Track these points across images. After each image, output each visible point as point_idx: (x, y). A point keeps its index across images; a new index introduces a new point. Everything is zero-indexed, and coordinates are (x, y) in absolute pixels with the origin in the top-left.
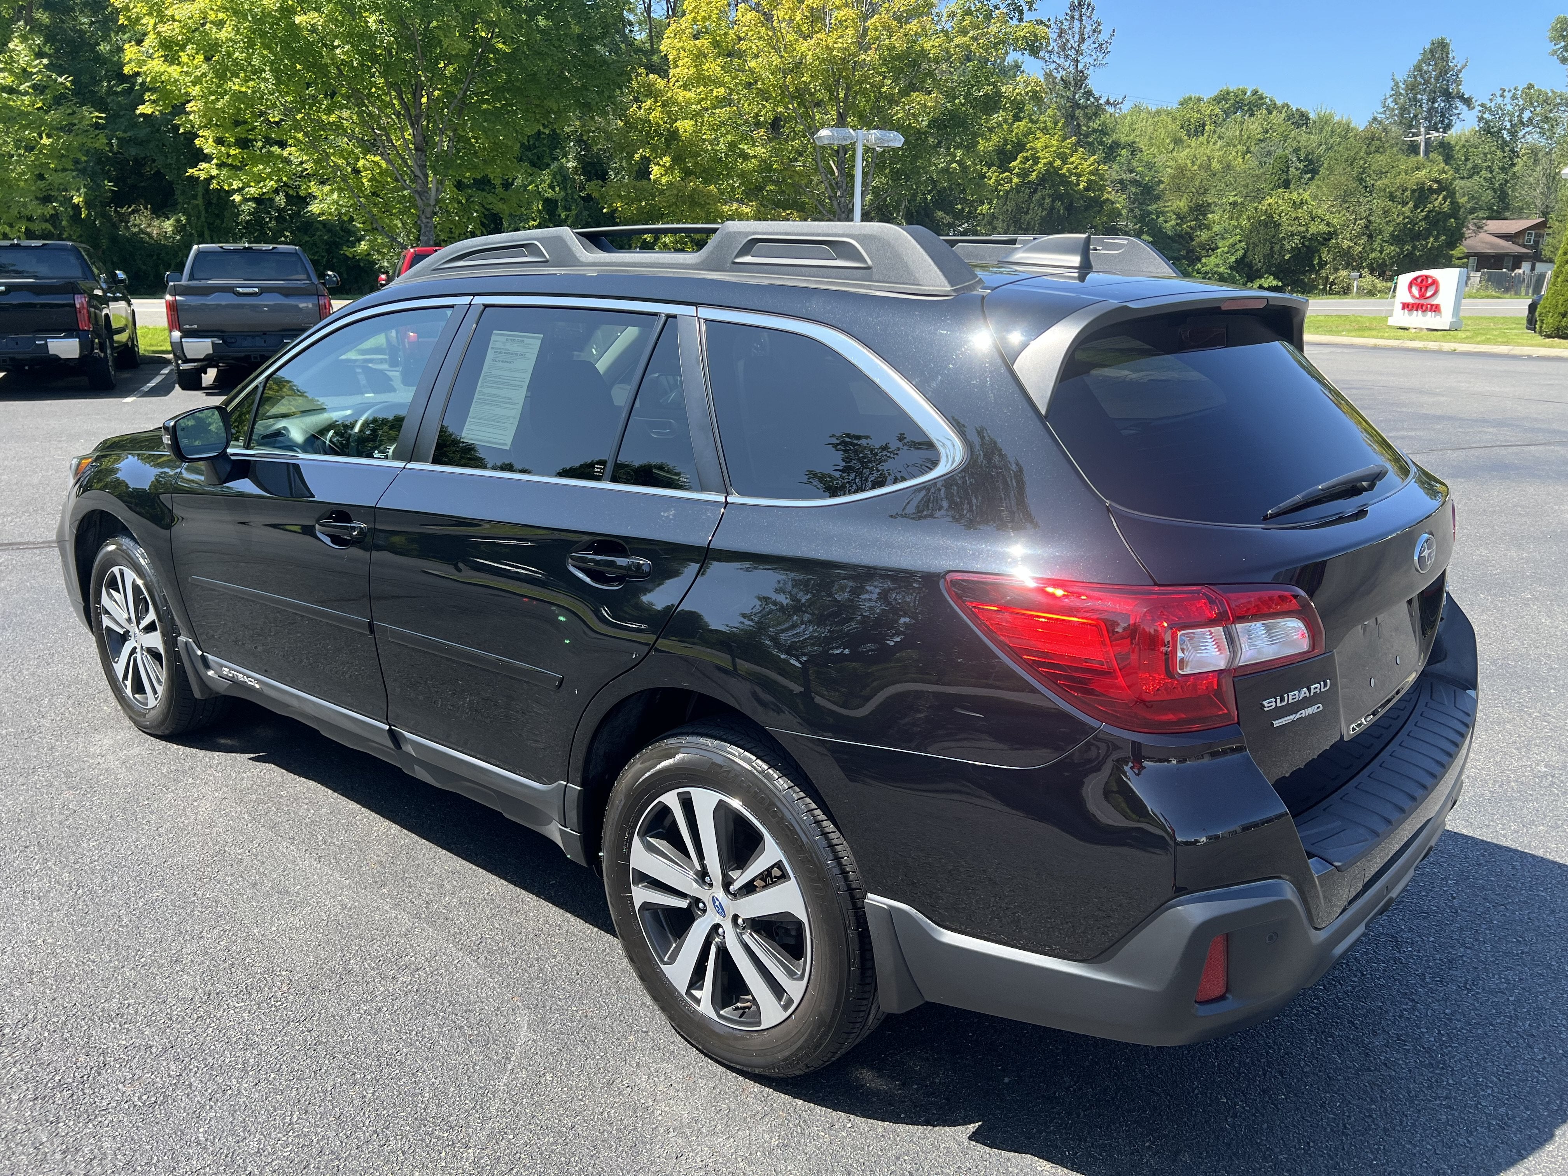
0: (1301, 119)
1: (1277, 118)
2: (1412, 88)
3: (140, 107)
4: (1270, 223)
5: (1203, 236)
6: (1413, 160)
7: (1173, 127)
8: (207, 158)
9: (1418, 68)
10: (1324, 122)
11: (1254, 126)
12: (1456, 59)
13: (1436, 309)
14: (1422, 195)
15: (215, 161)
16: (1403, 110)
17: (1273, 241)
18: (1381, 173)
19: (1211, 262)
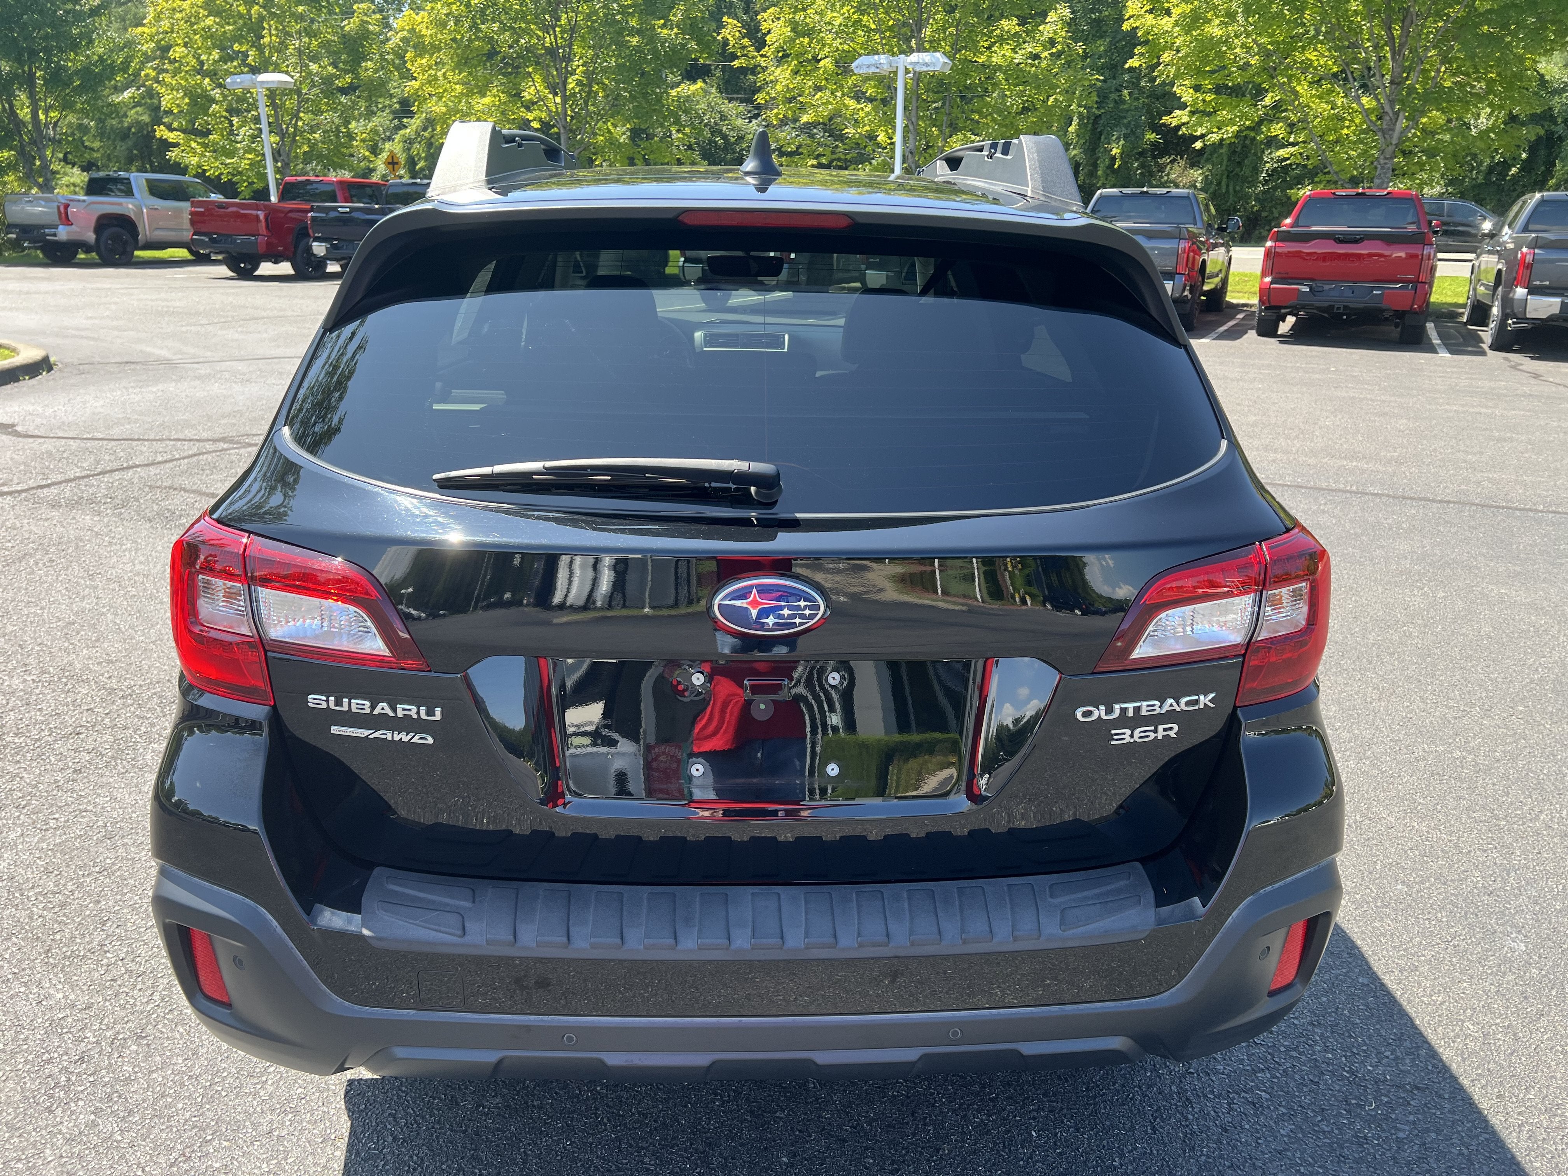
3: (1130, 61)
8: (1183, 106)
15: (1189, 108)
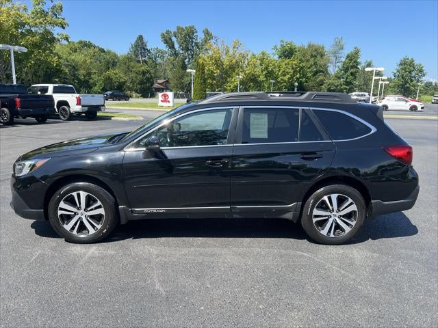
0: (103, 51)
1: (97, 50)
2: (136, 46)
4: (109, 79)
5: (91, 81)
6: (140, 65)
7: (68, 49)
9: (137, 41)
10: (109, 52)
11: (91, 51)
12: (145, 40)
13: (169, 102)
14: (144, 73)
16: (135, 52)
17: (111, 83)
18: (133, 67)
19: (96, 88)
